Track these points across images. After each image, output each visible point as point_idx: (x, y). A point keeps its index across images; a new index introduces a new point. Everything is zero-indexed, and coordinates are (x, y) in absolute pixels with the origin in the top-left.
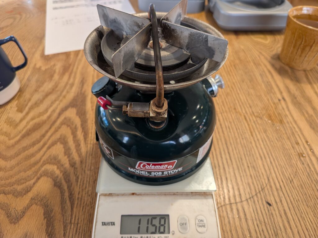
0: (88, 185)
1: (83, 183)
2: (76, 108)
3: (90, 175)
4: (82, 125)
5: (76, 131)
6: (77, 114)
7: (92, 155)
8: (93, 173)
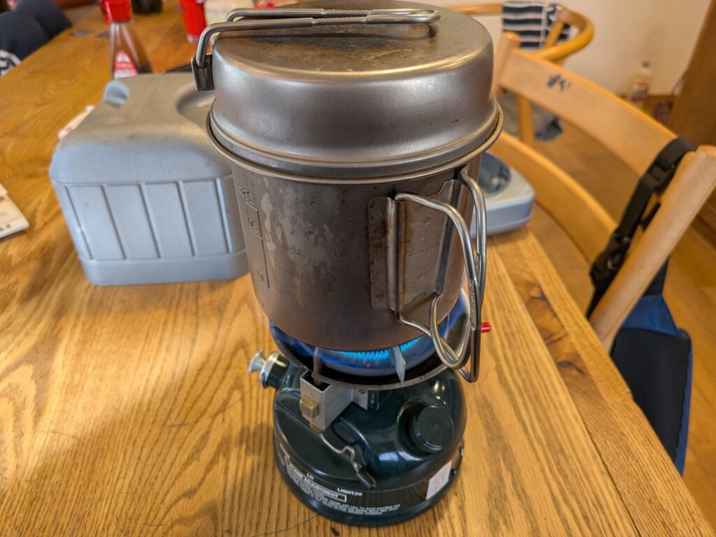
0: (18, 509)
1: (11, 506)
2: (34, 364)
3: (28, 489)
4: (36, 397)
5: (24, 408)
6: (33, 376)
7: (40, 453)
8: (34, 487)
